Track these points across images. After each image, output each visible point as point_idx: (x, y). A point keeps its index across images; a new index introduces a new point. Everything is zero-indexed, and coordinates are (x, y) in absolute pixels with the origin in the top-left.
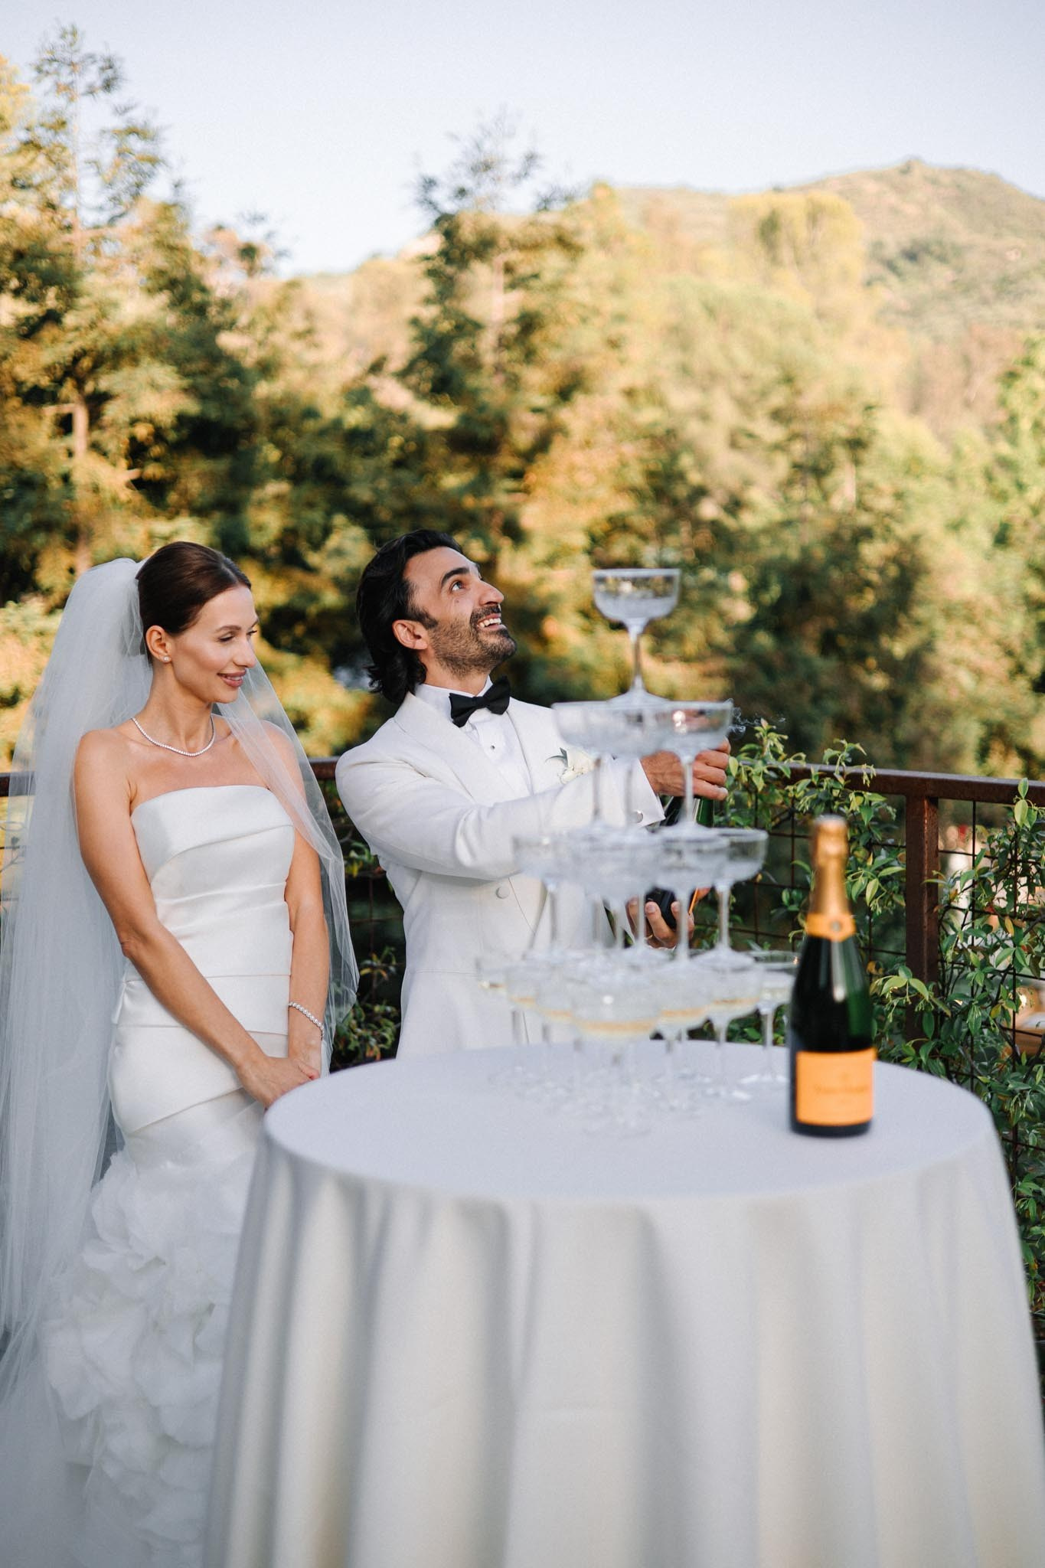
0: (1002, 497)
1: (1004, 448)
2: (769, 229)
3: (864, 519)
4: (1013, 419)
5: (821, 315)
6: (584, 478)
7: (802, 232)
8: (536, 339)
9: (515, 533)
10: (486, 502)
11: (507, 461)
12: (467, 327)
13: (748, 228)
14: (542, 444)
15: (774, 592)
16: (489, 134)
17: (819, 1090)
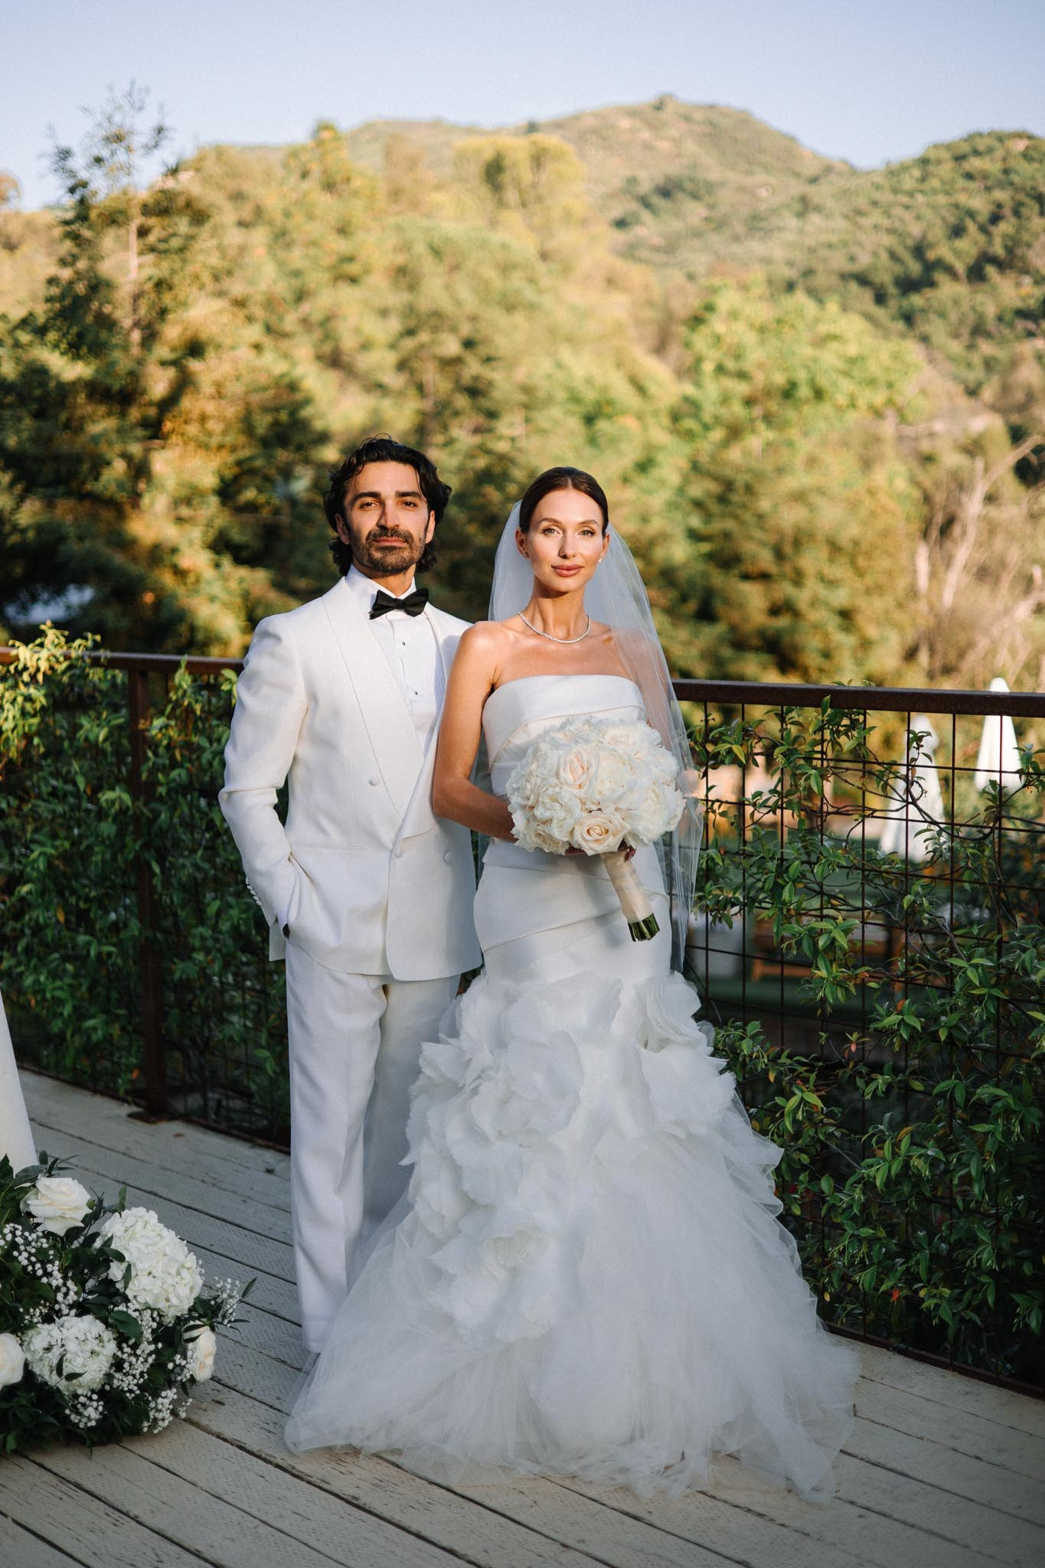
0: (689, 435)
2: (494, 172)
4: (699, 360)
5: (544, 256)
6: (215, 426)
7: (526, 175)
8: (170, 298)
11: (141, 411)
12: (101, 287)
13: (475, 170)
14: (176, 396)
16: (119, 108)
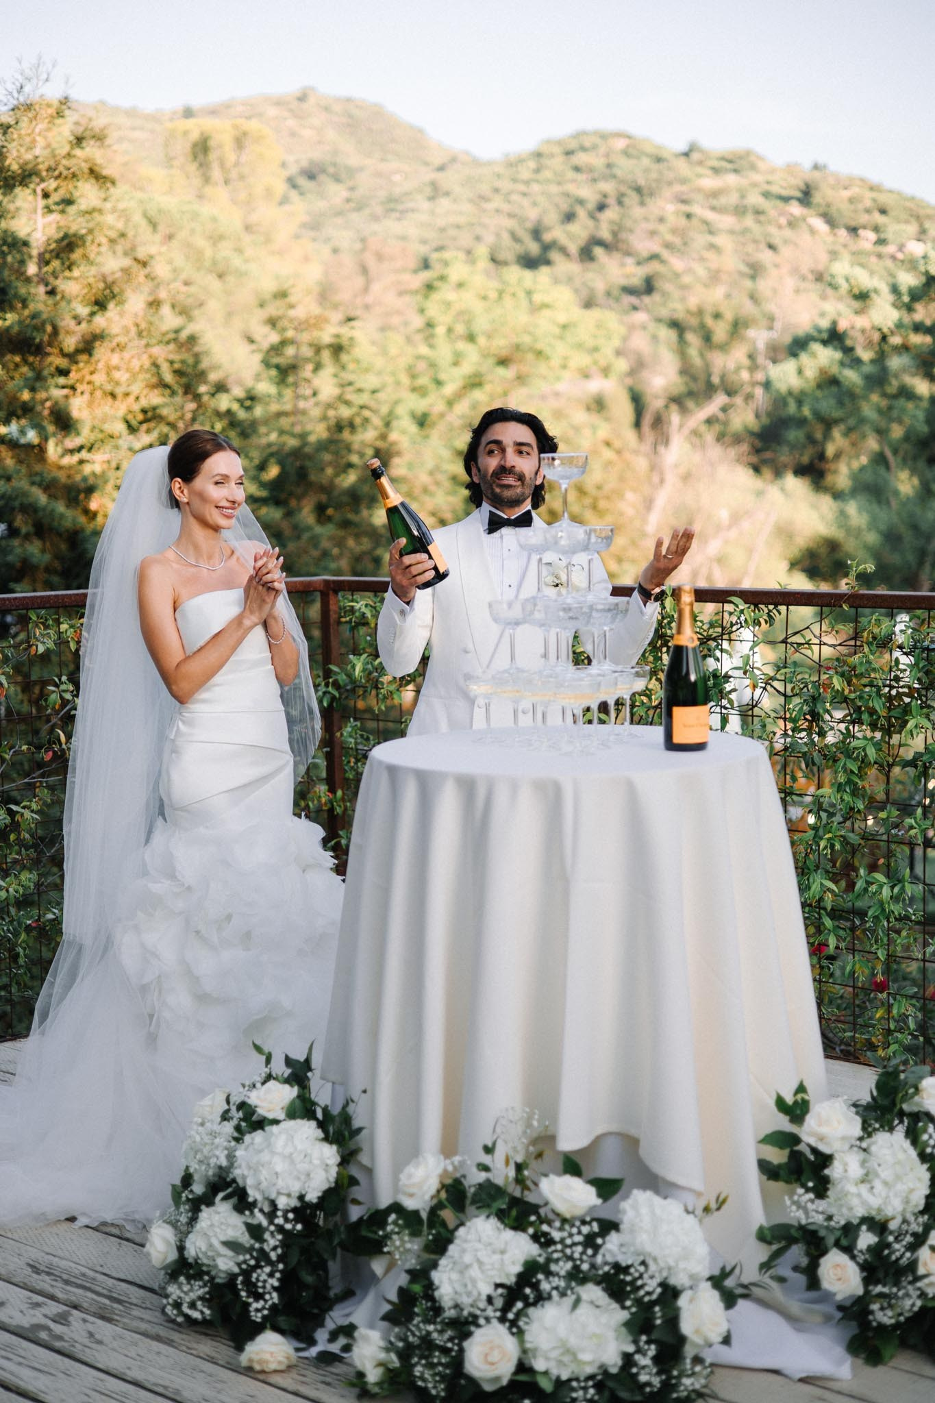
1: (424, 350)
3: (345, 412)
4: (430, 325)
5: (248, 228)
6: (121, 376)
8: (76, 255)
9: (64, 422)
10: (42, 395)
12: (17, 245)
13: (182, 148)
14: (88, 346)
15: (273, 471)
16: (29, 79)
17: (685, 726)
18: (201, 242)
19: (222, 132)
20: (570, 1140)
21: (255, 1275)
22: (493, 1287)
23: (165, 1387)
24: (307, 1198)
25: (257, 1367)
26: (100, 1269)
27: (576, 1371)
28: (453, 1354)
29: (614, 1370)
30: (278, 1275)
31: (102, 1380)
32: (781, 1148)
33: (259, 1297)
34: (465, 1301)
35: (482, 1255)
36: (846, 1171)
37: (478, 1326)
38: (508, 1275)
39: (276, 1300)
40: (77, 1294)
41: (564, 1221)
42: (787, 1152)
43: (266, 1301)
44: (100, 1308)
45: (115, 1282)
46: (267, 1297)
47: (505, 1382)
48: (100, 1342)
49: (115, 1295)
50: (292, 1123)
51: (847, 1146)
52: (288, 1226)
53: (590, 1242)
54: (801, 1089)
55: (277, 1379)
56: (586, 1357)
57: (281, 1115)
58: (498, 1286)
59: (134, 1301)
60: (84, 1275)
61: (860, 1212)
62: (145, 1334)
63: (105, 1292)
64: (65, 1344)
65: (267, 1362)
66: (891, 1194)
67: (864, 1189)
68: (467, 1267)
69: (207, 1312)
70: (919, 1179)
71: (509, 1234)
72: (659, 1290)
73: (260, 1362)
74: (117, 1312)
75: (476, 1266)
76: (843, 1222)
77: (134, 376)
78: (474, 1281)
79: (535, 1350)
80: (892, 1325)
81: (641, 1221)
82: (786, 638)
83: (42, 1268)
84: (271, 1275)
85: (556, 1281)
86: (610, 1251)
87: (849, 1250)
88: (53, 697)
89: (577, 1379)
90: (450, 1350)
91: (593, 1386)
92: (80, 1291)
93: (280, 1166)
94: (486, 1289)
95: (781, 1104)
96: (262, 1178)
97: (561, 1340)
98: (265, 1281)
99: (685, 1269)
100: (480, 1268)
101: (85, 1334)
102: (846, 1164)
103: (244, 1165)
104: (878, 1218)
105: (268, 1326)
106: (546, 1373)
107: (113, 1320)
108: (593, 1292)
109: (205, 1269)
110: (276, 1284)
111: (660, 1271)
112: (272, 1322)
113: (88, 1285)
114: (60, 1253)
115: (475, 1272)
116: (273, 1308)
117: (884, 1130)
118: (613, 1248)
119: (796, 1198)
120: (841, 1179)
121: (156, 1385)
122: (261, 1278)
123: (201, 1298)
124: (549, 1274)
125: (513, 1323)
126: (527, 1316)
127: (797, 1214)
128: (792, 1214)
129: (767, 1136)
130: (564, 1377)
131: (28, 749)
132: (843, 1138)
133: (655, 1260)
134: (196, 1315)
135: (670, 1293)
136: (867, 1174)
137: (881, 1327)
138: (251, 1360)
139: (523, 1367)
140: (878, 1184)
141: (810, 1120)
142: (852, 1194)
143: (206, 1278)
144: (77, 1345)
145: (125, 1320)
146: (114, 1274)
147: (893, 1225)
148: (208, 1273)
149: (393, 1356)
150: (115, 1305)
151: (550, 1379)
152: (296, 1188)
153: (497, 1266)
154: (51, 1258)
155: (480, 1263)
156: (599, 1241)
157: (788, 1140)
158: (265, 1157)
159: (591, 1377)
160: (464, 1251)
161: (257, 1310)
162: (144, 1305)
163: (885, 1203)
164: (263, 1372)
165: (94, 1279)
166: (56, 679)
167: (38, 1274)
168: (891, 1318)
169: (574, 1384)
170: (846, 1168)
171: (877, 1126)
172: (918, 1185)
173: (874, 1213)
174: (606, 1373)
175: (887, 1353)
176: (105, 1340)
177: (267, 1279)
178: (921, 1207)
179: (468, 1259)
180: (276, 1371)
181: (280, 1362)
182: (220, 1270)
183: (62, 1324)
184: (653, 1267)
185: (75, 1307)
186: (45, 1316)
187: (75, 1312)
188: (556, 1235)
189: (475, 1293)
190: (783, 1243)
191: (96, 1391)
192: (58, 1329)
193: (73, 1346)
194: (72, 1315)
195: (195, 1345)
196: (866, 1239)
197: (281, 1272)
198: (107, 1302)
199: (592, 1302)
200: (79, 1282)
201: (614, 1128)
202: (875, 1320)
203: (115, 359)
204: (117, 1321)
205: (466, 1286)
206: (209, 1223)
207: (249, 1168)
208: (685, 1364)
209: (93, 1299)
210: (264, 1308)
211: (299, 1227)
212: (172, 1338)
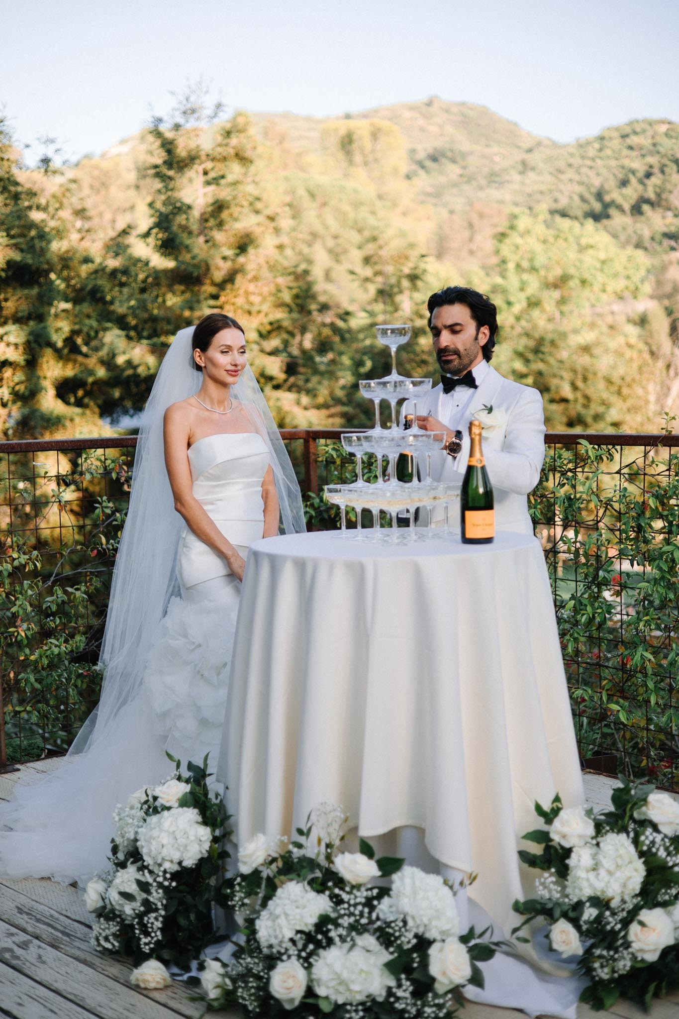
1: (499, 280)
2: (347, 142)
4: (504, 262)
5: (380, 197)
6: (255, 299)
7: (368, 145)
8: (225, 215)
10: (198, 313)
11: (208, 289)
12: (183, 209)
13: (333, 141)
14: (230, 278)
15: (368, 367)
16: (194, 92)
17: (474, 525)
18: (346, 207)
19: (362, 128)
20: (370, 829)
21: (146, 919)
22: (294, 932)
23: (75, 995)
24: (184, 864)
25: (142, 985)
26: (64, 913)
27: (349, 998)
28: (265, 980)
29: (380, 999)
30: (161, 919)
31: (34, 988)
32: (539, 842)
33: (147, 934)
34: (274, 941)
35: (288, 909)
36: (579, 861)
37: (282, 961)
38: (306, 925)
39: (160, 938)
40: (42, 929)
41: (353, 887)
42: (543, 845)
43: (152, 938)
44: (54, 939)
45: (70, 921)
46: (153, 934)
47: (297, 1003)
48: (44, 962)
49: (67, 931)
50: (180, 809)
51: (582, 843)
52: (166, 883)
53: (369, 903)
54: (557, 799)
55: (156, 995)
56: (356, 987)
57: (177, 805)
58: (298, 932)
59: (79, 935)
60: (52, 916)
61: (587, 892)
62: (77, 959)
63: (62, 928)
64: (19, 962)
65: (148, 981)
66: (612, 880)
67: (591, 875)
68: (278, 917)
69: (116, 944)
70: (636, 870)
71: (312, 895)
72: (414, 941)
73: (144, 981)
74: (64, 942)
75: (283, 917)
76: (575, 900)
77: (264, 300)
78: (281, 928)
79: (318, 981)
80: (607, 980)
81: (404, 889)
82: (620, 469)
83: (26, 910)
84: (156, 919)
85: (341, 931)
86: (381, 910)
87: (575, 922)
88: (97, 511)
89: (351, 1004)
90: (262, 977)
91: (362, 1010)
92: (44, 927)
93: (165, 839)
94: (289, 934)
95: (539, 809)
96: (153, 849)
97: (336, 973)
98: (152, 923)
99: (436, 927)
100: (286, 918)
101: (35, 956)
102: (580, 856)
103: (142, 839)
104: (602, 897)
105: (154, 956)
106: (327, 998)
107: (59, 947)
108: (369, 940)
109: (117, 913)
110: (160, 925)
111: (418, 927)
112: (156, 953)
113: (52, 923)
114: (41, 901)
115: (282, 921)
116: (158, 943)
117: (613, 832)
118: (384, 908)
119: (542, 880)
120: (576, 867)
121: (70, 993)
122: (150, 921)
123: (114, 935)
124: (337, 925)
125: (306, 959)
126: (318, 955)
127: (543, 892)
128: (540, 893)
129: (528, 834)
130: (340, 1002)
131: (82, 548)
132: (580, 836)
133: (413, 918)
134: (108, 946)
135: (423, 944)
136: (596, 864)
137: (601, 981)
138: (137, 980)
139: (310, 992)
140: (602, 873)
141: (557, 822)
142: (583, 879)
143: (118, 920)
144: (28, 964)
145: (67, 948)
146: (74, 917)
147: (614, 904)
148: (120, 916)
149: (228, 981)
150: (65, 938)
151: (330, 1003)
152: (176, 857)
153: (298, 917)
154: (34, 903)
155: (286, 915)
156: (375, 903)
157: (542, 837)
158: (155, 833)
159: (362, 1004)
160: (277, 905)
161: (146, 944)
162: (84, 939)
163: (607, 886)
164: (146, 989)
165: (57, 919)
166: (99, 499)
167: (21, 913)
168: (607, 974)
169: (348, 1007)
170: (581, 860)
171: (608, 828)
172: (635, 874)
173: (599, 894)
174: (374, 1001)
175: (608, 1002)
176: (48, 960)
177: (155, 922)
178: (637, 891)
179: (278, 911)
180: (156, 989)
181: (158, 982)
182: (127, 915)
183: (24, 949)
184: (411, 923)
185: (37, 938)
186: (14, 942)
187: (36, 941)
188: (345, 897)
189: (280, 936)
190: (533, 914)
191: (28, 996)
192: (19, 951)
193: (24, 964)
194: (32, 942)
195: (108, 968)
196: (590, 913)
197: (163, 917)
198: (60, 935)
199: (364, 948)
200: (47, 920)
201: (410, 822)
202: (598, 975)
203: (252, 287)
204: (62, 949)
205: (275, 930)
206: (121, 880)
207: (145, 841)
208: (427, 997)
209: (51, 933)
210: (150, 943)
211: (174, 884)
212: (93, 962)
